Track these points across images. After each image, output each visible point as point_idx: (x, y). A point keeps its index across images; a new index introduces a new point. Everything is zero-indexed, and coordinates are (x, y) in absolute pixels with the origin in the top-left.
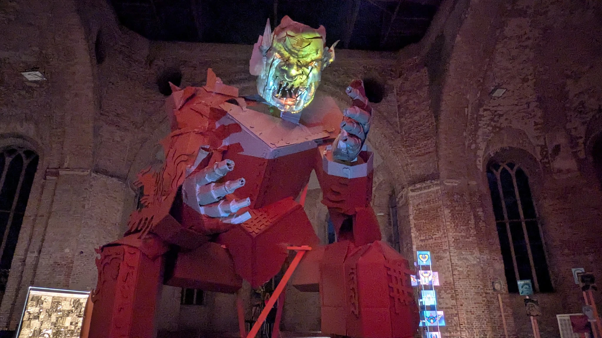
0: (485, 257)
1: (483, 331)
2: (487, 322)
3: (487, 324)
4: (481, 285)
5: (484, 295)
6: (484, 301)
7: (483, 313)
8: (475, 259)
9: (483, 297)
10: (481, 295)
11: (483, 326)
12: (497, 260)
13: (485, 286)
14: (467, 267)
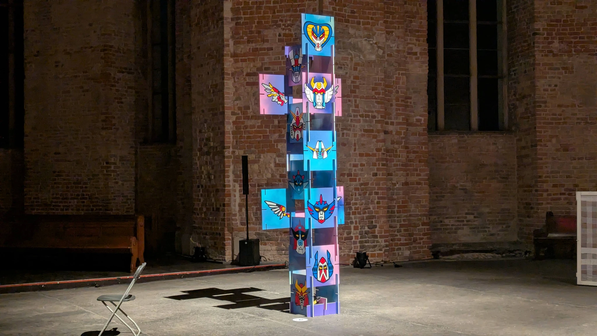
0: (394, 46)
1: (368, 218)
2: (379, 198)
3: (378, 203)
4: (378, 112)
5: (382, 136)
6: (378, 150)
7: (374, 178)
8: (373, 48)
9: (378, 141)
10: (375, 137)
11: (371, 206)
12: (416, 54)
13: (386, 114)
14: (355, 69)
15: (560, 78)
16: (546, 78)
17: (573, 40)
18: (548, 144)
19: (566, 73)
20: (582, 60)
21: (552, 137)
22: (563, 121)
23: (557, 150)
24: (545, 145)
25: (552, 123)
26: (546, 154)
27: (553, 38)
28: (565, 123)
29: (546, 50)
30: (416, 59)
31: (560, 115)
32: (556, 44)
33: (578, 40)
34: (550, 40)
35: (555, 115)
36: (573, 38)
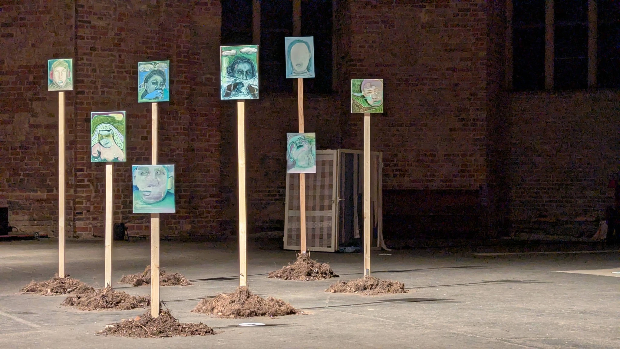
12: (204, 4)
14: (120, 20)
15: (377, 33)
19: (385, 27)
20: (404, 13)
30: (208, 9)
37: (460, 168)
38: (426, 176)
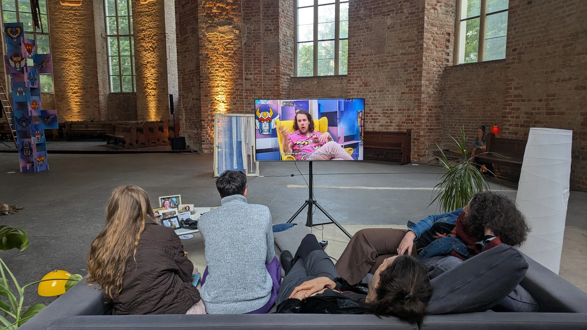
15: (363, 35)
16: (355, 36)
17: (373, 7)
18: (355, 82)
19: (367, 31)
20: (378, 21)
21: (357, 77)
22: (364, 65)
23: (360, 86)
24: (353, 83)
25: (358, 68)
26: (353, 89)
27: (360, 7)
28: (365, 67)
29: (356, 16)
30: (271, 33)
31: (363, 61)
32: (362, 12)
33: (376, 6)
34: (358, 9)
35: (360, 62)
36: (373, 5)
37: (406, 118)
38: (388, 122)
